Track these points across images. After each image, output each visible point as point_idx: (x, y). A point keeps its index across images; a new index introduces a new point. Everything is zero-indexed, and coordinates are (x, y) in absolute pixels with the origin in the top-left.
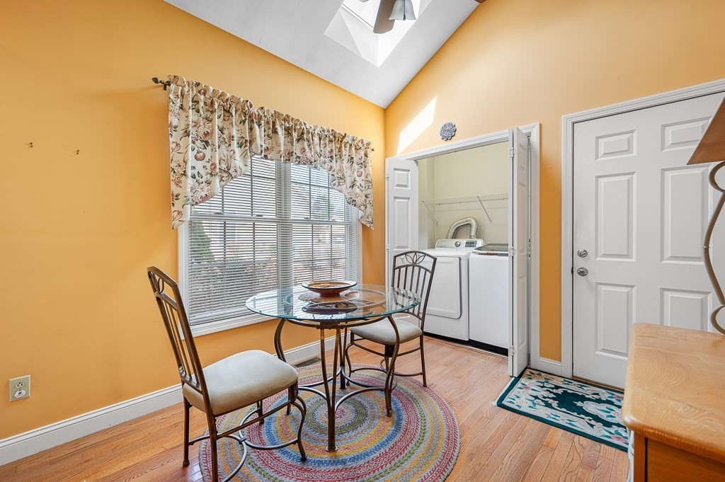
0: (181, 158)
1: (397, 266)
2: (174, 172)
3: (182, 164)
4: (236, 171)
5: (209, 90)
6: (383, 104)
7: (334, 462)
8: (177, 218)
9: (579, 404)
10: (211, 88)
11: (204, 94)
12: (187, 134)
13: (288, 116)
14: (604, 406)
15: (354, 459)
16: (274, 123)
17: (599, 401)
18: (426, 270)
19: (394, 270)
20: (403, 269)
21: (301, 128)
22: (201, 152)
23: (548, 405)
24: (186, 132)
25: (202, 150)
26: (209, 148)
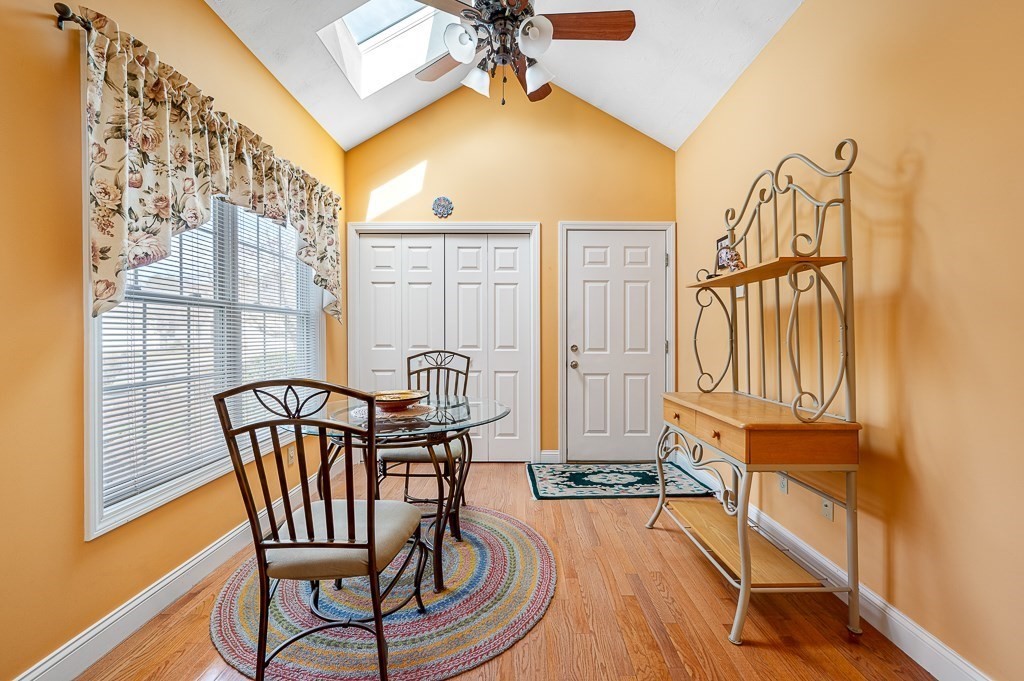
0: (109, 178)
1: (412, 370)
2: (97, 204)
3: (112, 189)
4: (196, 218)
5: (154, 60)
6: (346, 144)
7: (455, 596)
8: (105, 296)
9: (586, 479)
10: (158, 59)
11: (146, 64)
12: (119, 132)
13: (258, 137)
14: (600, 475)
15: (472, 585)
16: (238, 144)
17: (594, 473)
18: (458, 372)
19: (410, 374)
20: (424, 375)
21: (270, 160)
22: (138, 172)
23: (570, 486)
24: (119, 129)
25: (140, 169)
26: (149, 167)
